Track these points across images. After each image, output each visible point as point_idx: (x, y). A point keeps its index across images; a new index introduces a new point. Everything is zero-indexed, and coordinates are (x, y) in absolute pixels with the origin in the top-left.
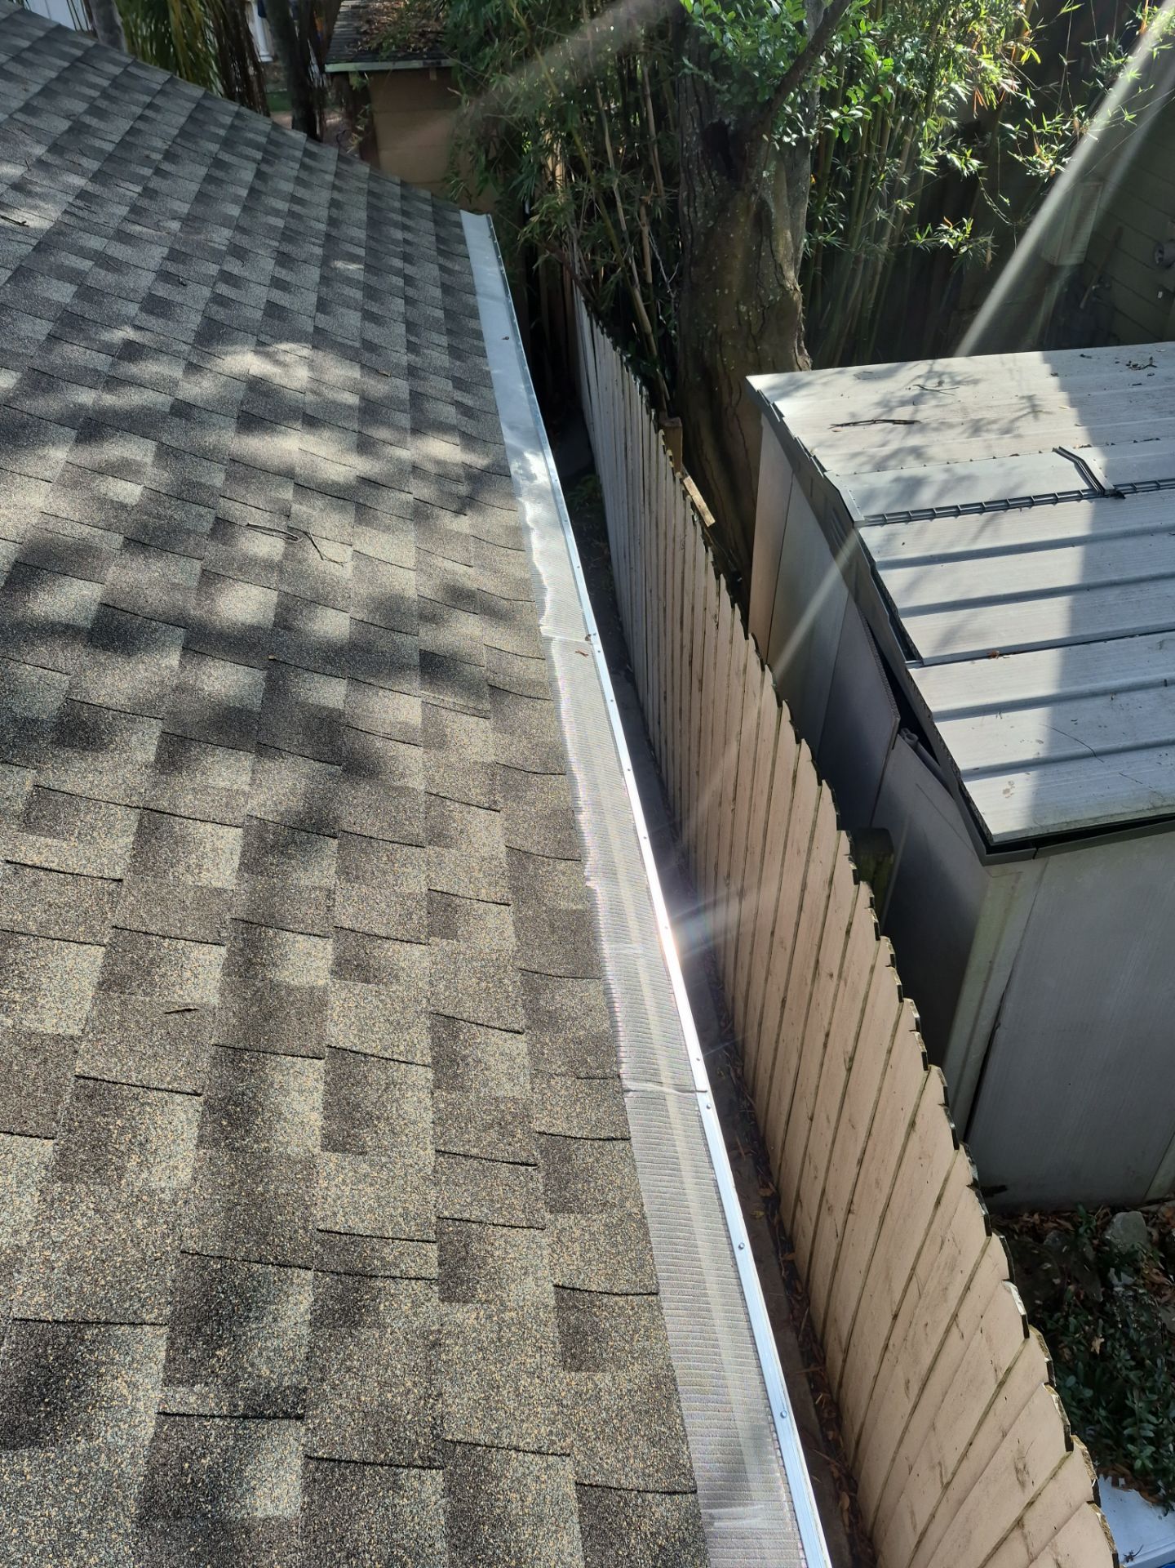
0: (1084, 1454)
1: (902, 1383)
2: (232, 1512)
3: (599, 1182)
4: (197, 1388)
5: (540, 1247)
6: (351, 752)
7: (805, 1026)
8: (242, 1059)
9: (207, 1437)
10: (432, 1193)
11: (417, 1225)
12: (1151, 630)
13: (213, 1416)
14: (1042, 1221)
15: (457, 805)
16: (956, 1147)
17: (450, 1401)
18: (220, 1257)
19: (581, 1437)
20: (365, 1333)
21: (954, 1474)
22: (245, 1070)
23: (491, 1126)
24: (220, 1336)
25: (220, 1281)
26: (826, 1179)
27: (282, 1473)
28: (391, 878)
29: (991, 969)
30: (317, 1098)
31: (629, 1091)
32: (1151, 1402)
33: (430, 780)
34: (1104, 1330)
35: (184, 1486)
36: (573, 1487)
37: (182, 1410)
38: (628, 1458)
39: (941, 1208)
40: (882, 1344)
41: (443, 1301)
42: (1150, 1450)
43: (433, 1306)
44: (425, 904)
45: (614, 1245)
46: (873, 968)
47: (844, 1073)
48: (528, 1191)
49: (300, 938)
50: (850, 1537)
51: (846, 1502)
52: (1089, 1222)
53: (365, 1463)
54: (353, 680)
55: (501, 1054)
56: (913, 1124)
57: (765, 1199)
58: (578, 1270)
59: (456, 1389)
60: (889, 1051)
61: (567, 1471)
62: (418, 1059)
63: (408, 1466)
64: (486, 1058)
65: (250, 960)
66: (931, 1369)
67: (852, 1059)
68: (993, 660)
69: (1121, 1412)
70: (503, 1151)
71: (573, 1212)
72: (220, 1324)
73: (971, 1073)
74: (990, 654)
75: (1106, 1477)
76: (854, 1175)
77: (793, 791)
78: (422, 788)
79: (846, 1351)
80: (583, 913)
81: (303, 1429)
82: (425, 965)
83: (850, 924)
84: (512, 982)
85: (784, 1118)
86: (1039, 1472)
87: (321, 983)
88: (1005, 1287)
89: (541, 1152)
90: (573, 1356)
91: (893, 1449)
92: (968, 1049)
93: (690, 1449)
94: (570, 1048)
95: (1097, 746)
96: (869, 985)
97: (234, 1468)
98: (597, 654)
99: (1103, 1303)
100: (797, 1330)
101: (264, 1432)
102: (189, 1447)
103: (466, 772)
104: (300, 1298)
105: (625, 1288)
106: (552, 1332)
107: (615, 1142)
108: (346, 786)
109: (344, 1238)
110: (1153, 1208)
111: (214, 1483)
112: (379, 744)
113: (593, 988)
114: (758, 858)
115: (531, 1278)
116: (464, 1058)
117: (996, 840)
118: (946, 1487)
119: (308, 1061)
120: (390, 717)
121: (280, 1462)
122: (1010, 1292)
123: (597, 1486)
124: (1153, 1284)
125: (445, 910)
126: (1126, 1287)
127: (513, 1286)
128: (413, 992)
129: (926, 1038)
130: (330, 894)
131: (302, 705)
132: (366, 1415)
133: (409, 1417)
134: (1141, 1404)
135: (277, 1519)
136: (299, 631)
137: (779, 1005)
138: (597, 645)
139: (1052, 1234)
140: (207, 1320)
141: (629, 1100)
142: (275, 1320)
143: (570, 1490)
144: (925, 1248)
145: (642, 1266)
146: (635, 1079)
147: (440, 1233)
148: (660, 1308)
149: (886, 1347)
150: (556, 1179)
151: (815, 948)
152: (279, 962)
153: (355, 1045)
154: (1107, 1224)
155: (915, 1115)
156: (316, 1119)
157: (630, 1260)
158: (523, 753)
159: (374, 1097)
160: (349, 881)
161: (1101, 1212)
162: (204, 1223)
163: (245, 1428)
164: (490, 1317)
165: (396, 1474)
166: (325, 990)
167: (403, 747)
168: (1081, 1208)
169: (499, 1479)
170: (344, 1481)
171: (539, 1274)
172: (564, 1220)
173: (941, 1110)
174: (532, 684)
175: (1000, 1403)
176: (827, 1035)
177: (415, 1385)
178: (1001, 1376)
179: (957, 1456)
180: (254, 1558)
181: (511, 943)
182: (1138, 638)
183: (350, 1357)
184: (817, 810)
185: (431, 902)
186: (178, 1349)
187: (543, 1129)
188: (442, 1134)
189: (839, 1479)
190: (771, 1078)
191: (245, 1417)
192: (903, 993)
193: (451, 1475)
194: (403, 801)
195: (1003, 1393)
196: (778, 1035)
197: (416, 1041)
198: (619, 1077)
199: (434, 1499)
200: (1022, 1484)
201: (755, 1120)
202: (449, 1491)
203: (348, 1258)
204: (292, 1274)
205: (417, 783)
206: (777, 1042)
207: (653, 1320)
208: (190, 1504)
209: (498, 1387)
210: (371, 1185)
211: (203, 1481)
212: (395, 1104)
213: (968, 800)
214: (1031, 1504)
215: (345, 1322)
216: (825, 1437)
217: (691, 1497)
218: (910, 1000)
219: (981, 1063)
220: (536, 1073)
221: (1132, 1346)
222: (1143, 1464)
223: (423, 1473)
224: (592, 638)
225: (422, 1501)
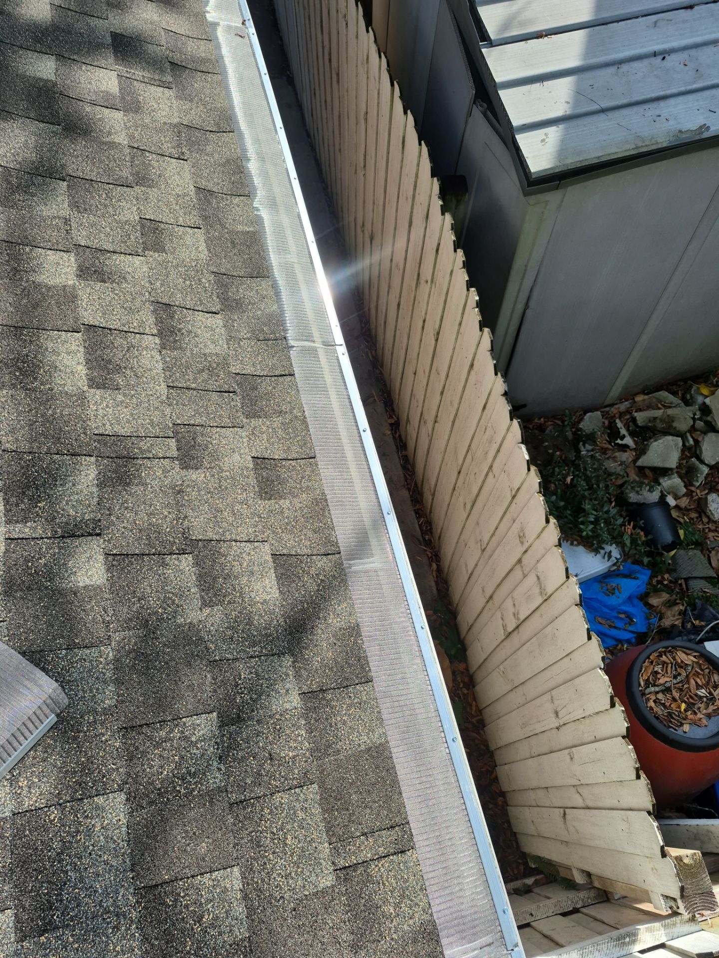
0: (555, 524)
1: (462, 505)
2: (64, 585)
3: (277, 400)
4: (29, 524)
5: (241, 437)
6: (67, 115)
7: (412, 318)
8: (22, 334)
9: (40, 549)
10: (168, 411)
11: (160, 428)
12: (650, 12)
13: (43, 538)
14: (545, 422)
15: (154, 156)
16: (496, 374)
17: (193, 520)
18: (30, 453)
19: (274, 532)
20: (134, 489)
21: (488, 544)
22: (25, 340)
23: (203, 371)
24: (39, 496)
25: (33, 466)
26: (423, 407)
27: (92, 563)
28: (110, 210)
29: (525, 270)
30: (81, 357)
31: (294, 347)
32: (594, 505)
33: (131, 137)
34: (573, 472)
35: (31, 574)
36: (270, 556)
37: (21, 536)
38: (301, 540)
39: (486, 411)
40: (452, 488)
41: (182, 469)
42: (591, 527)
43: (176, 474)
44: (139, 228)
45: (288, 434)
46: (452, 272)
47: (433, 342)
48: (231, 407)
49: (49, 252)
50: (437, 583)
51: (434, 566)
52: (571, 418)
53: (143, 555)
54: (60, 57)
55: (205, 327)
56: (472, 366)
57: (391, 425)
58: (266, 448)
59: (196, 514)
60: (460, 324)
61: (266, 549)
62: (147, 331)
63: (170, 554)
64: (195, 330)
65: (15, 268)
66: (478, 495)
67: (438, 333)
68: (540, 40)
69: (579, 510)
70: (213, 385)
71: (261, 417)
72: (37, 489)
73: (510, 339)
74: (539, 35)
75: (567, 541)
76: (438, 401)
77: (403, 153)
78: (126, 142)
79: (433, 495)
80: (254, 233)
81: (102, 541)
82: (144, 270)
83: (439, 244)
84: (207, 280)
85: (400, 376)
86: (531, 535)
87: (70, 283)
88: (519, 447)
89: (238, 385)
90: (266, 493)
91: (457, 537)
92: (509, 324)
93: (337, 533)
94: (252, 323)
95: (605, 104)
96: (450, 283)
97: (61, 563)
98: (251, 36)
99: (575, 460)
100: (409, 489)
101: (77, 544)
102: (29, 555)
103: (159, 131)
104: (89, 472)
105: (295, 456)
106: (252, 481)
107: (285, 377)
108: (66, 142)
109: (113, 438)
110: (607, 409)
111: (50, 572)
112: (88, 109)
113: (264, 284)
114: (381, 208)
115: (237, 454)
116: (180, 330)
117: (534, 177)
118: (483, 551)
119: (69, 334)
120: (93, 87)
121: (90, 557)
122: (521, 449)
123: (284, 555)
124: (602, 448)
125: (154, 232)
126: (588, 451)
127: (226, 459)
128: (138, 288)
129: (482, 312)
130: (67, 221)
131: (22, 77)
132: (141, 531)
133: (168, 530)
134: (589, 506)
135: (92, 586)
136: (9, 15)
137: (396, 308)
138: (252, 30)
139: (550, 428)
140: (28, 487)
141: (293, 353)
142: (74, 485)
143: (269, 558)
144: (476, 434)
145: (305, 444)
146: (297, 340)
147: (176, 433)
148: (317, 465)
149: (454, 489)
150: (249, 400)
151: (418, 265)
152: (37, 269)
153: (102, 323)
154: (581, 419)
155: (473, 360)
156: (82, 370)
157: (298, 441)
158: (200, 116)
159: (120, 356)
160: (79, 212)
161: (578, 414)
162: (15, 434)
163: (64, 543)
164: (213, 476)
165: (163, 559)
166: (74, 287)
167: (107, 111)
168: (567, 411)
169: (226, 556)
170: (132, 564)
171: (242, 451)
172: (254, 422)
173: (489, 354)
174: (204, 61)
175: (513, 506)
176: (424, 321)
177: (169, 513)
178: (514, 493)
179: (490, 535)
180: (81, 605)
181: (204, 254)
182: (640, 19)
183: (126, 502)
184: (418, 165)
185: (143, 226)
186: (12, 505)
187: (237, 371)
188: (170, 376)
189: (431, 557)
190: (392, 354)
191: (63, 537)
192: (470, 284)
193: (197, 556)
194: (112, 153)
195: (515, 501)
196: (396, 327)
197: (144, 320)
198: (285, 338)
199: (188, 568)
200: (522, 543)
201: (384, 381)
202: (196, 564)
203: (117, 449)
204: (81, 459)
205: (121, 139)
206: (395, 331)
207: (313, 471)
208: (36, 583)
209: (222, 511)
210: (126, 407)
211: (42, 571)
212: (135, 360)
213: (517, 149)
214: (526, 551)
215: (120, 484)
216: (424, 539)
217: (337, 556)
218: (473, 289)
219: (515, 333)
220: (230, 339)
221: (588, 479)
222: (587, 534)
223: (179, 556)
224: (247, 23)
225: (180, 570)
